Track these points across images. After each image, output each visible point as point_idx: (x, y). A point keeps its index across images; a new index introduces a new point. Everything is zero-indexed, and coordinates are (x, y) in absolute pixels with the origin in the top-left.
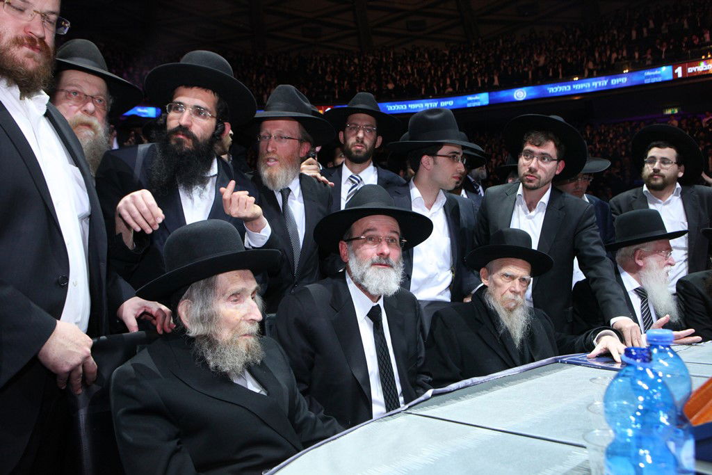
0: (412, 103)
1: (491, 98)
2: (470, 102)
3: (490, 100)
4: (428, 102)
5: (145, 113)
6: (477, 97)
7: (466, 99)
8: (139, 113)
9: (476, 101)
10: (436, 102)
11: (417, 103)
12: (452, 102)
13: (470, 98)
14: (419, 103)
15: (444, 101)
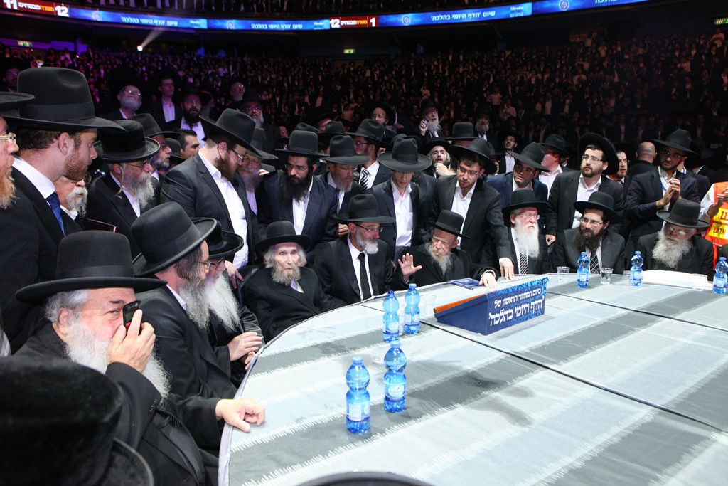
0: (455, 13)
1: (535, 8)
2: (513, 12)
3: (533, 11)
4: (471, 12)
5: (197, 25)
6: (520, 8)
7: (509, 9)
8: (192, 24)
9: (520, 11)
10: (478, 12)
11: (460, 13)
12: (494, 13)
13: (513, 8)
14: (462, 13)
15: (487, 11)
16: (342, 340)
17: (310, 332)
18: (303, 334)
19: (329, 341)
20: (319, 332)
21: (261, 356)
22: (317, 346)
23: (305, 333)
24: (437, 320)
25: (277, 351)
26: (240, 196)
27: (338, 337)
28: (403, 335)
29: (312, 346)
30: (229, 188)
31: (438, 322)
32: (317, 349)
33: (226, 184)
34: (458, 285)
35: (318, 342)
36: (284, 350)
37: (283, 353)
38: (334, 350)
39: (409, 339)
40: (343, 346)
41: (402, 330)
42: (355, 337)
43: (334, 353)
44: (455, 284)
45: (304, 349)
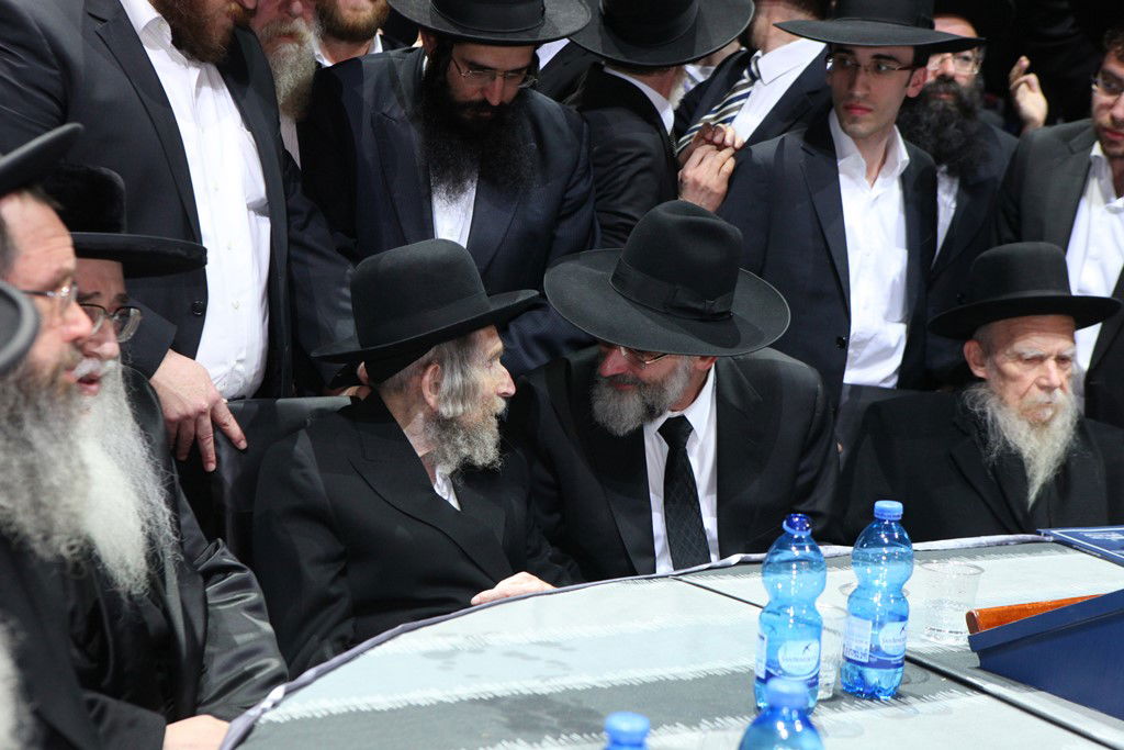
16: (594, 691)
17: (473, 651)
18: (446, 657)
19: (542, 688)
20: (510, 654)
21: (272, 716)
22: (494, 701)
23: (454, 652)
24: (978, 663)
25: (336, 705)
26: (249, 122)
27: (580, 678)
28: (835, 698)
29: (472, 701)
30: (207, 90)
31: (983, 667)
32: (495, 714)
33: (194, 73)
34: (1079, 548)
35: (499, 688)
36: (362, 703)
37: (356, 716)
38: (555, 722)
39: (854, 715)
40: (589, 713)
41: (829, 677)
42: (645, 686)
43: (556, 734)
44: (1069, 545)
45: (442, 709)
